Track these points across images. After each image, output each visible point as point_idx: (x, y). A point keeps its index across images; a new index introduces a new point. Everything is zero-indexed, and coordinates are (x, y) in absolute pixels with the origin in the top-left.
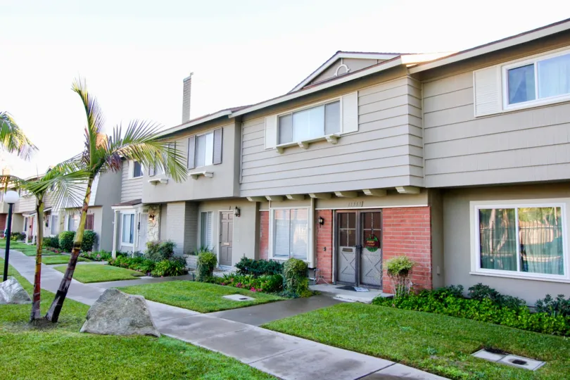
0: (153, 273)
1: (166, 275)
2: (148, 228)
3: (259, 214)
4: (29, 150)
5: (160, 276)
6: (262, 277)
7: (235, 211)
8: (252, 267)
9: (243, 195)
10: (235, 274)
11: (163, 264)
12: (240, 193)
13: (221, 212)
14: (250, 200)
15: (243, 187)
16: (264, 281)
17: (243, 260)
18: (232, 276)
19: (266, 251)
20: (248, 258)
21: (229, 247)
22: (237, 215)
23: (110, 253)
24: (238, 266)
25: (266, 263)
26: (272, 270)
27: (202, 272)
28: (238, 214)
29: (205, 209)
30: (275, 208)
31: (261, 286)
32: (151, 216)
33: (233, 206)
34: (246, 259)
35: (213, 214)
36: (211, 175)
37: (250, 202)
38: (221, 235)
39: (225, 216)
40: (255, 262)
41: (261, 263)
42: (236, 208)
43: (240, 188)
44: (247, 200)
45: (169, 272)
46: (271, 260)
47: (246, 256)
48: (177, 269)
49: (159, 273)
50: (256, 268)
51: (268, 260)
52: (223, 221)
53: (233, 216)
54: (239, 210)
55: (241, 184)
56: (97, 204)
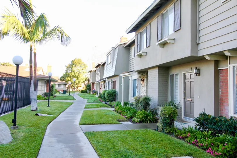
0: (133, 119)
1: (140, 122)
2: (141, 88)
3: (217, 73)
4: (66, 40)
5: (136, 123)
6: (222, 136)
7: (195, 71)
8: (211, 124)
9: (200, 54)
10: (194, 128)
11: (140, 113)
12: (197, 53)
13: (184, 74)
14: (208, 58)
15: (201, 47)
16: (223, 142)
17: (201, 115)
18: (191, 131)
19: (226, 107)
20: (207, 114)
21: (192, 102)
22: (196, 74)
23: (121, 103)
24: (196, 120)
25: (226, 121)
26: (233, 130)
27: (163, 124)
28: (198, 74)
29: (173, 72)
30: (234, 65)
31: (220, 150)
32: (142, 80)
33: (194, 67)
34: (204, 114)
35: (179, 76)
36: (173, 41)
37: (207, 61)
38: (185, 92)
39: (188, 77)
40: (214, 118)
41: (221, 120)
42: (196, 68)
43: (197, 48)
44: (205, 58)
45: (143, 120)
46: (231, 118)
47: (206, 112)
48: (149, 118)
49: (136, 120)
50: (215, 124)
51: (228, 118)
52: (186, 81)
53: (194, 76)
54: (199, 70)
55: (198, 44)
56: (116, 74)
